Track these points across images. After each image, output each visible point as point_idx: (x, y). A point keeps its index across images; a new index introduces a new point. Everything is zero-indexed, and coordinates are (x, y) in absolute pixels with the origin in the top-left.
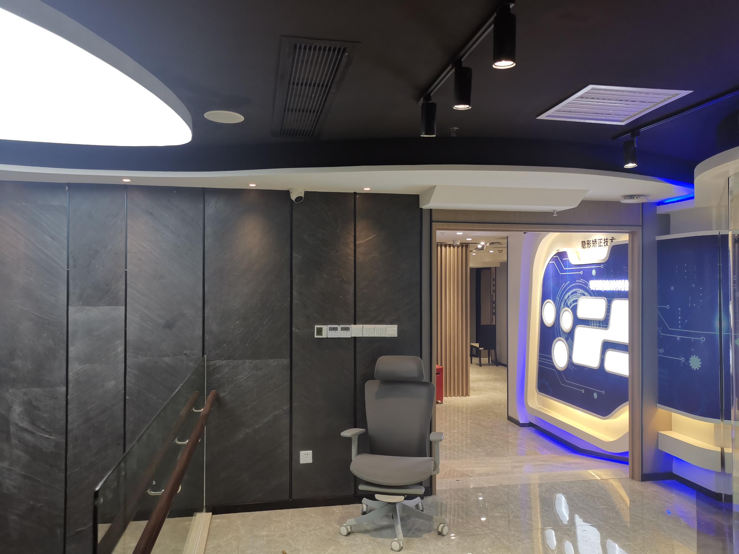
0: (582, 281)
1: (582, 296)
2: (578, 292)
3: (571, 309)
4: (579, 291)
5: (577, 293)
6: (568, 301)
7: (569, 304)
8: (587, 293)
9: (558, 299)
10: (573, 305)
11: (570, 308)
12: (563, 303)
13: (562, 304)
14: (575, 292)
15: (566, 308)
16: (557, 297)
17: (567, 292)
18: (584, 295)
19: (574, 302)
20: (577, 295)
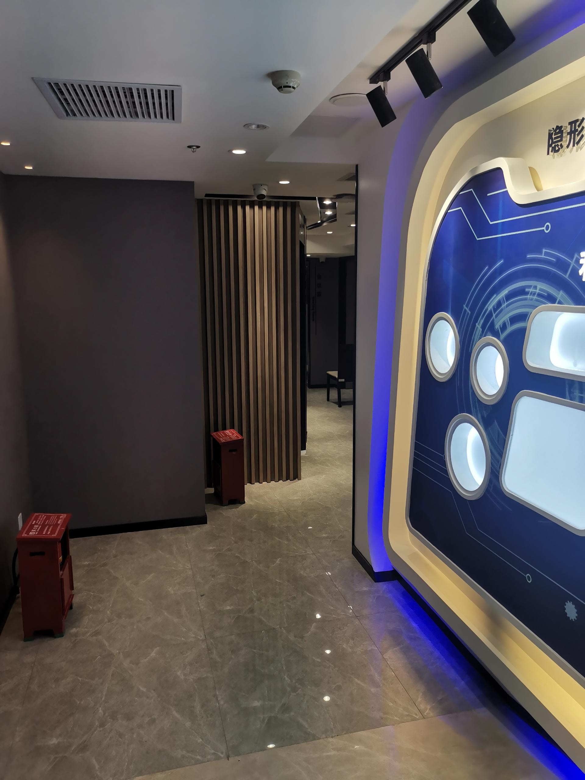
0: (546, 254)
1: (545, 303)
2: (531, 290)
3: (505, 342)
4: (535, 287)
5: (527, 293)
6: (496, 316)
7: (497, 326)
8: (561, 293)
9: (468, 310)
10: (510, 329)
11: (503, 336)
12: (481, 321)
13: (479, 326)
14: (522, 292)
15: (490, 338)
16: (464, 306)
17: (496, 290)
18: (551, 299)
19: (514, 320)
20: (526, 299)
